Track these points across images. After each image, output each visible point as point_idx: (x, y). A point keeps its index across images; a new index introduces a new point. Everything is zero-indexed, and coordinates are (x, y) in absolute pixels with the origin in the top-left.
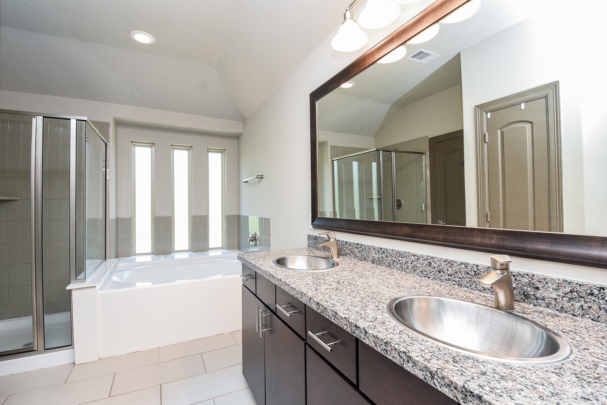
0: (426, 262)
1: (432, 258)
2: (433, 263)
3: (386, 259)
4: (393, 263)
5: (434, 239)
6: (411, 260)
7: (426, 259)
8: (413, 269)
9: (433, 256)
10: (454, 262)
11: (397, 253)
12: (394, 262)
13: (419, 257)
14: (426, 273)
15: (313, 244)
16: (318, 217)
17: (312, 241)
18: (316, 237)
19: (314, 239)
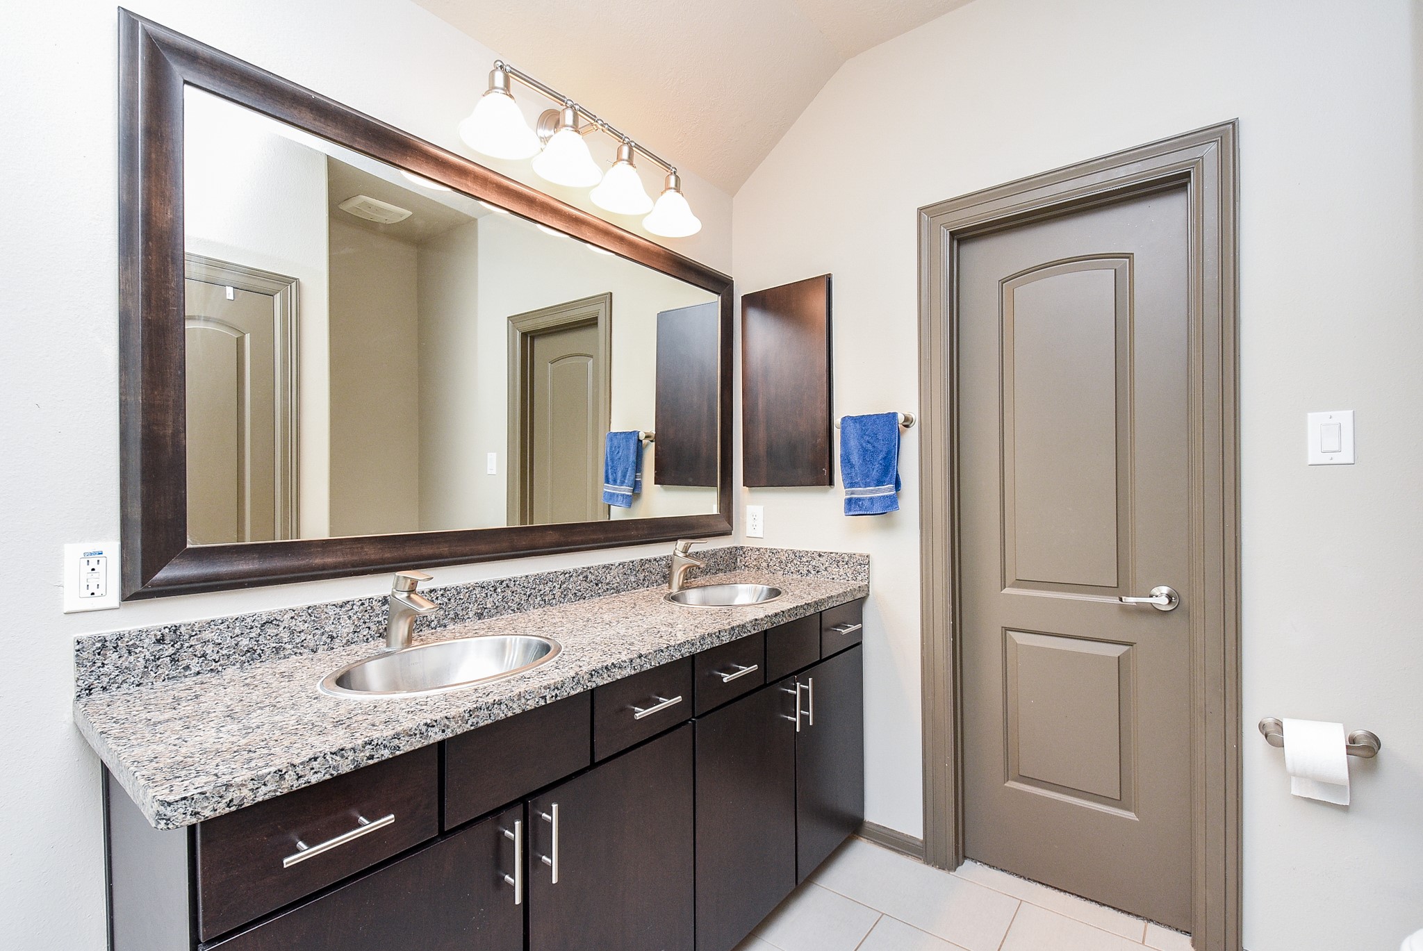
0: (581, 577)
1: (588, 568)
2: (590, 576)
3: (513, 597)
4: (528, 599)
5: (594, 541)
6: (560, 583)
7: (582, 573)
8: (563, 596)
9: (589, 565)
10: (612, 565)
11: (535, 579)
12: (529, 596)
13: (571, 574)
14: (580, 593)
15: (145, 667)
16: (190, 549)
17: (132, 658)
18: (175, 632)
19: (160, 641)
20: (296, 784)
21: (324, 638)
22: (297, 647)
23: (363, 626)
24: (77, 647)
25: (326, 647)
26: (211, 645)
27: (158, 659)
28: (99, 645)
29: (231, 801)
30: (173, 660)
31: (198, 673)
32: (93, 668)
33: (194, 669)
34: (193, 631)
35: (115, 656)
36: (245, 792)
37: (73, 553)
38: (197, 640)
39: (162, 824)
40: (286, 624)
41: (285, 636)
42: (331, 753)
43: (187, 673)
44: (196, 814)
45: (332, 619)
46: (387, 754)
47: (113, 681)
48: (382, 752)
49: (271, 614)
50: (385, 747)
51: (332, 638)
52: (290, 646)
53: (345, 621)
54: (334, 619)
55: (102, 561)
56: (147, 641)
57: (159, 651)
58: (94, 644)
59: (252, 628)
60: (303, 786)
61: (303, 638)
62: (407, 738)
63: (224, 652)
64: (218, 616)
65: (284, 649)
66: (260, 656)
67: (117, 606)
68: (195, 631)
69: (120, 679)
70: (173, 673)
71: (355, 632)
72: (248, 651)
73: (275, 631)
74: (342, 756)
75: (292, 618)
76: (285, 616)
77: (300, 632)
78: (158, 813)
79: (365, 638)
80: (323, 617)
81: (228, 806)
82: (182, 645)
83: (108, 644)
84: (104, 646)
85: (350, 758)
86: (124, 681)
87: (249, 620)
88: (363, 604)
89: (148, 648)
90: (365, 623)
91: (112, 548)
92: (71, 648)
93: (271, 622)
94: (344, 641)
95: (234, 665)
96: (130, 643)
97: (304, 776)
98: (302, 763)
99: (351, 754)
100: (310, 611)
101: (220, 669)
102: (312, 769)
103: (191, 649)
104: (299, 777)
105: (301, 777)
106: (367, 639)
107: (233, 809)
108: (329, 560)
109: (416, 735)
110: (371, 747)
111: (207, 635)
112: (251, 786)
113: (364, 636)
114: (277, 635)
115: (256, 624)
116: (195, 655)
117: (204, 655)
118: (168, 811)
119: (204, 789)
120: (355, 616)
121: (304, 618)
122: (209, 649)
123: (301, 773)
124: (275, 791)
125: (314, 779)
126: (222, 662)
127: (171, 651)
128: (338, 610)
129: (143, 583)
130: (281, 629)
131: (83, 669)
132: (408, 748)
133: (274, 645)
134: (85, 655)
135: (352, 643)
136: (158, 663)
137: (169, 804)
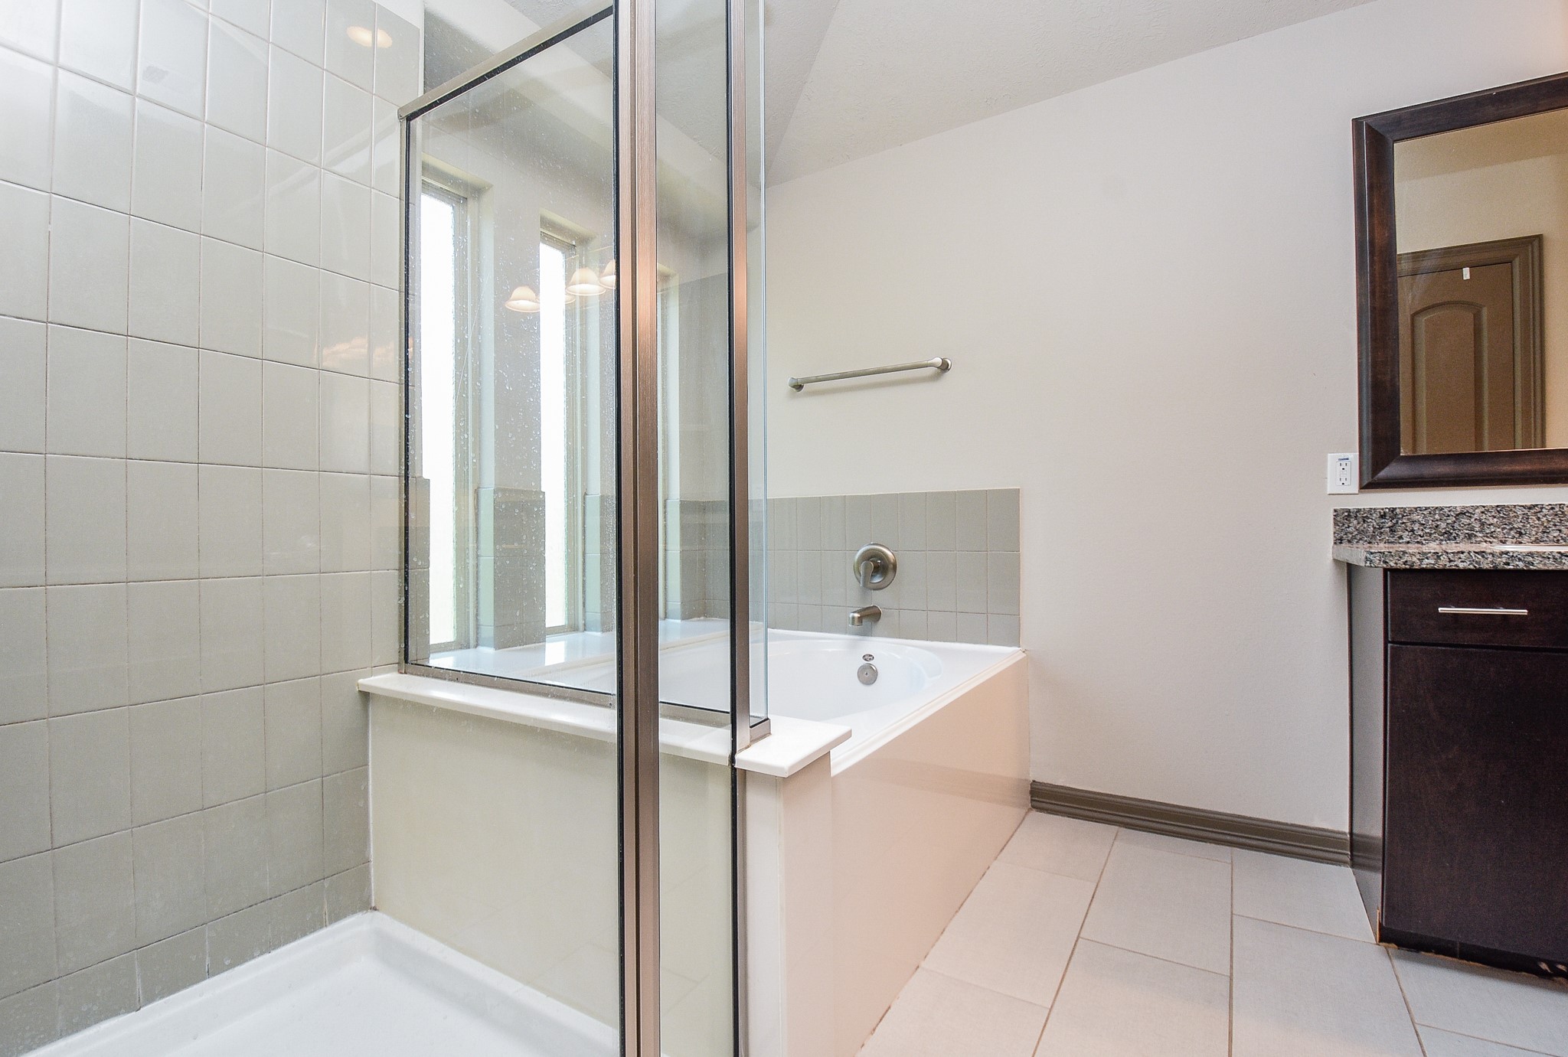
15: (1374, 532)
16: (1402, 456)
17: (1365, 525)
18: (1392, 512)
19: (1383, 516)
20: (1448, 564)
21: (1512, 533)
22: (1487, 537)
23: (1554, 528)
24: (1335, 514)
25: (1514, 540)
26: (1417, 525)
27: (1382, 528)
28: (1346, 514)
29: (1406, 561)
30: (1391, 530)
31: (1408, 542)
32: (1343, 528)
33: (1406, 539)
34: (1405, 512)
35: (1355, 522)
36: (1414, 559)
37: (1332, 458)
38: (1408, 519)
39: (1368, 564)
40: (1476, 516)
41: (1477, 527)
42: (1475, 552)
43: (1401, 541)
44: (1385, 562)
45: (1521, 517)
46: (1521, 565)
47: (1354, 537)
48: (1517, 563)
49: (1464, 507)
50: (1520, 560)
51: (1521, 534)
52: (1481, 535)
53: (1533, 520)
54: (1523, 518)
55: (1349, 464)
56: (1374, 515)
57: (1382, 523)
58: (1343, 513)
59: (1449, 516)
60: (1453, 567)
61: (1493, 530)
62: (1540, 559)
63: (1427, 531)
64: (1423, 505)
65: (1475, 536)
66: (1455, 539)
67: (1357, 492)
68: (1407, 512)
69: (1358, 537)
70: (1392, 540)
71: (1544, 532)
72: (1445, 533)
73: (1468, 521)
74: (1483, 557)
75: (1483, 512)
76: (1477, 511)
77: (1489, 525)
78: (1366, 558)
79: (1555, 539)
80: (1511, 515)
81: (1404, 564)
82: (1397, 521)
83: (1351, 514)
84: (1349, 516)
85: (1489, 559)
86: (1361, 539)
87: (1446, 510)
88: (1552, 508)
89: (1374, 522)
90: (1555, 525)
91: (1354, 456)
92: (1332, 514)
93: (1464, 514)
94: (1533, 539)
95: (1434, 541)
96: (1365, 515)
97: (1455, 561)
98: (1452, 553)
99: (1490, 556)
100: (1499, 509)
101: (1424, 542)
102: (1460, 558)
103: (1403, 525)
104: (1450, 561)
105: (1452, 561)
106: (1558, 540)
107: (1408, 567)
108: (1517, 468)
109: (1549, 558)
110: (1507, 556)
111: (1415, 517)
112: (1418, 556)
113: (1554, 537)
114: (1469, 524)
115: (1452, 513)
116: (1407, 530)
117: (1413, 531)
118: (1371, 557)
119: (1391, 550)
120: (1545, 518)
121: (1493, 514)
122: (1416, 527)
123: (1452, 559)
124: (1434, 564)
125: (1461, 566)
126: (1425, 538)
127: (1390, 524)
128: (1526, 511)
129: (1372, 477)
130: (1473, 520)
131: (1337, 527)
132: (1541, 567)
133: (1467, 532)
134: (1338, 519)
135: (1541, 541)
136: (1382, 531)
137: (1372, 553)
